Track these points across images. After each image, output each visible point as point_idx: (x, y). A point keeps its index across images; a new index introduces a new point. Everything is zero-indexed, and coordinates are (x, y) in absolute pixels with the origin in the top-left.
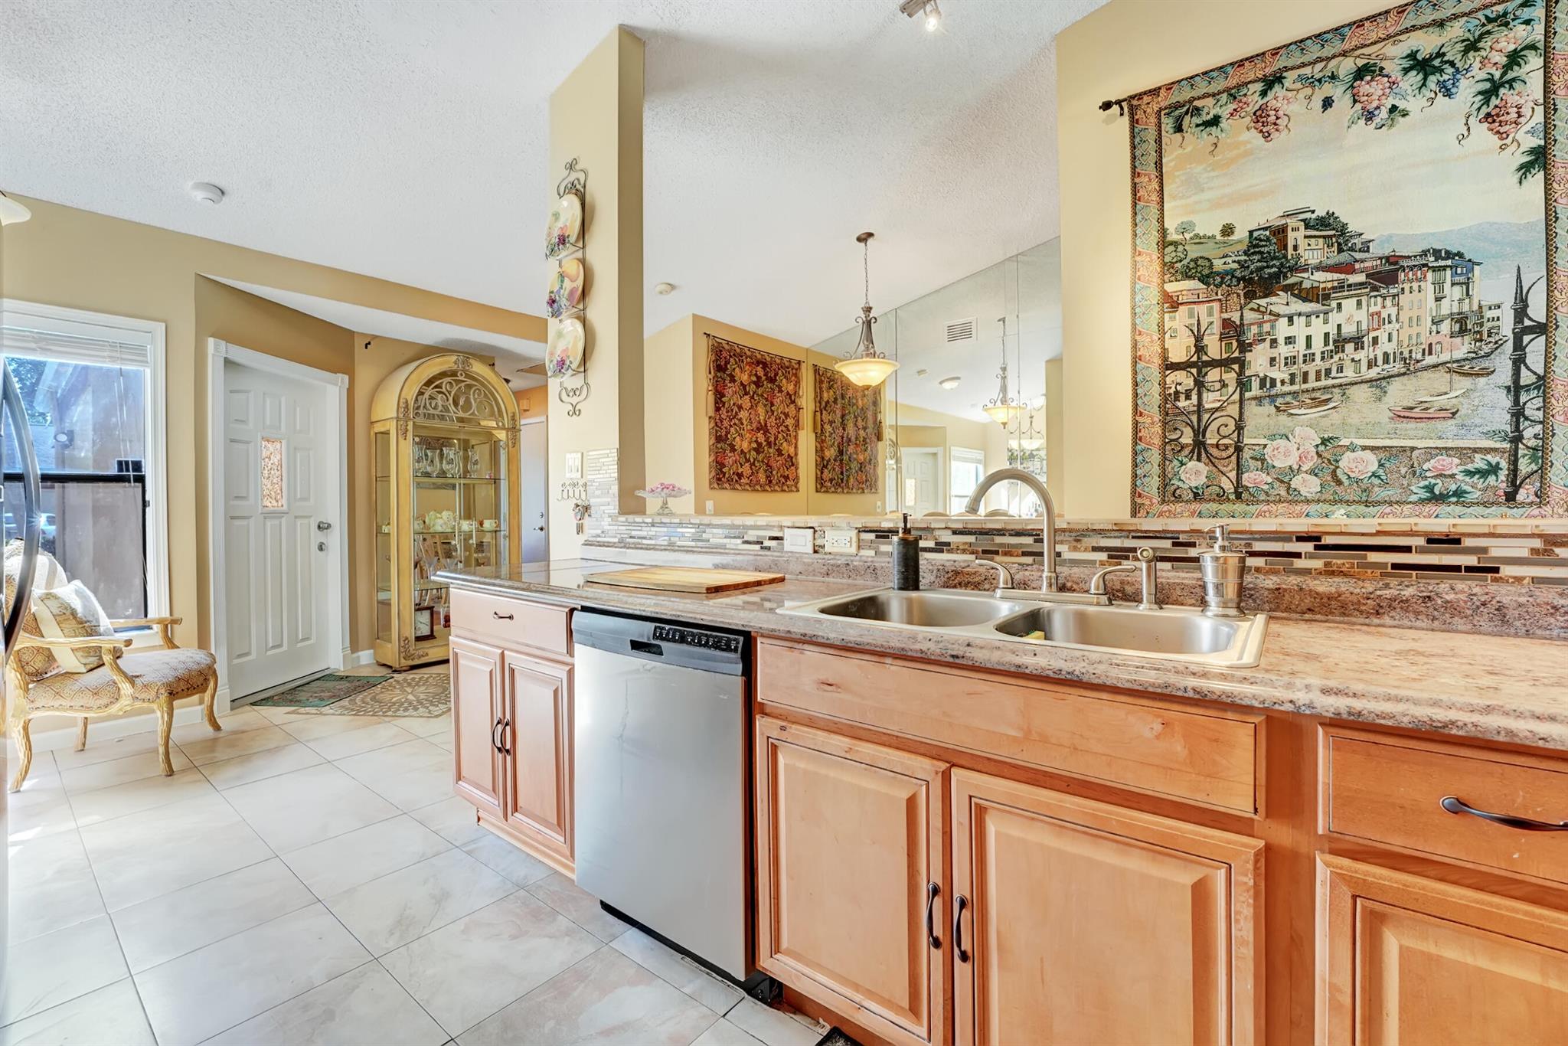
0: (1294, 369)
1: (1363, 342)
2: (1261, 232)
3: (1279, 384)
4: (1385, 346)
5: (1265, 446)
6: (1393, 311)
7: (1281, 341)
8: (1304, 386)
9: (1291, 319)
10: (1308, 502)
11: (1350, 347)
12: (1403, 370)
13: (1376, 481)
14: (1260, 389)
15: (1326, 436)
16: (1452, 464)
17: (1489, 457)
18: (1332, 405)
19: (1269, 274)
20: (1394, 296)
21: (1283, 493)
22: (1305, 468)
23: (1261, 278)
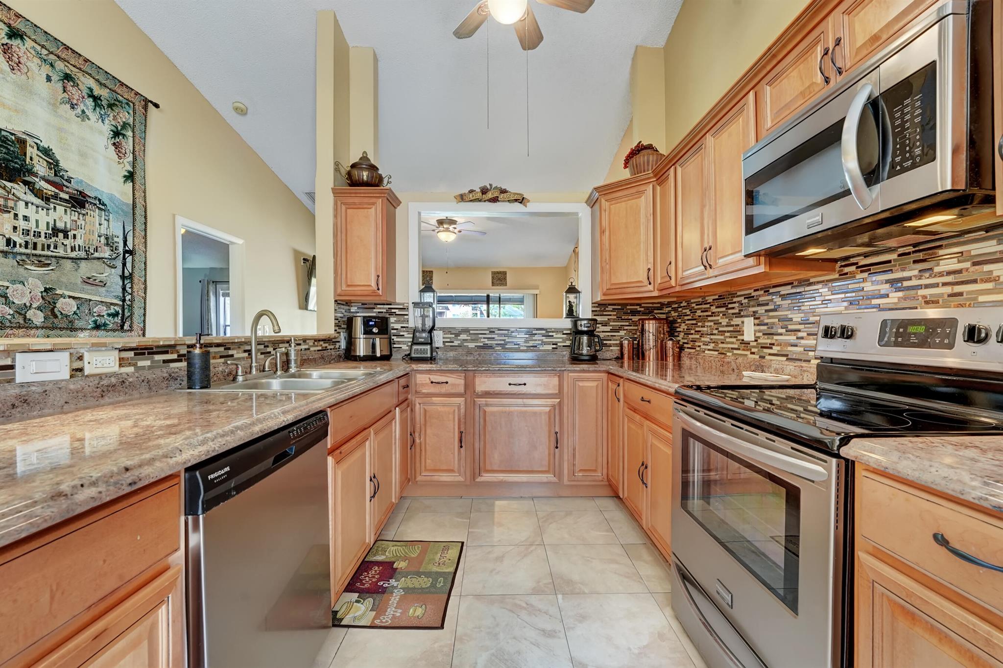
0: (27, 238)
1: (68, 235)
2: (8, 134)
3: (18, 246)
4: (79, 242)
5: (8, 287)
6: (83, 223)
7: (20, 217)
8: (34, 252)
9: (27, 204)
10: (37, 328)
11: (61, 235)
12: (86, 257)
13: (76, 317)
14: (7, 246)
15: (48, 287)
16: (104, 310)
17: (116, 308)
18: (51, 268)
19: (13, 167)
20: (84, 215)
21: (22, 322)
22: (34, 306)
23: (6, 166)
